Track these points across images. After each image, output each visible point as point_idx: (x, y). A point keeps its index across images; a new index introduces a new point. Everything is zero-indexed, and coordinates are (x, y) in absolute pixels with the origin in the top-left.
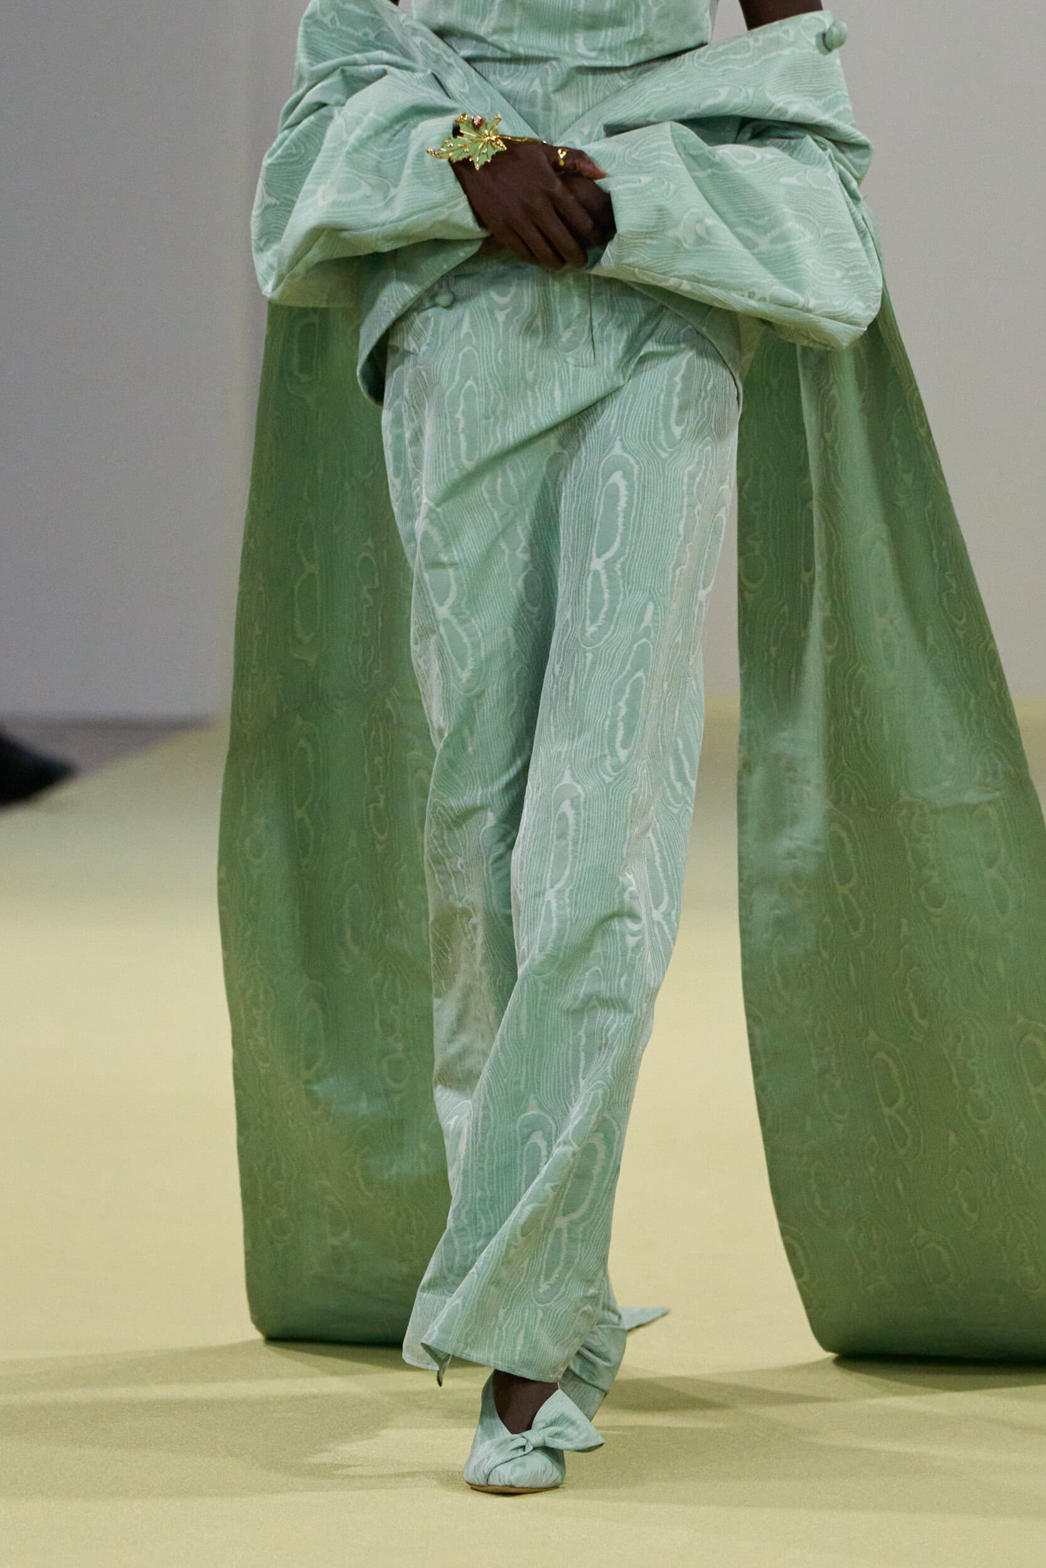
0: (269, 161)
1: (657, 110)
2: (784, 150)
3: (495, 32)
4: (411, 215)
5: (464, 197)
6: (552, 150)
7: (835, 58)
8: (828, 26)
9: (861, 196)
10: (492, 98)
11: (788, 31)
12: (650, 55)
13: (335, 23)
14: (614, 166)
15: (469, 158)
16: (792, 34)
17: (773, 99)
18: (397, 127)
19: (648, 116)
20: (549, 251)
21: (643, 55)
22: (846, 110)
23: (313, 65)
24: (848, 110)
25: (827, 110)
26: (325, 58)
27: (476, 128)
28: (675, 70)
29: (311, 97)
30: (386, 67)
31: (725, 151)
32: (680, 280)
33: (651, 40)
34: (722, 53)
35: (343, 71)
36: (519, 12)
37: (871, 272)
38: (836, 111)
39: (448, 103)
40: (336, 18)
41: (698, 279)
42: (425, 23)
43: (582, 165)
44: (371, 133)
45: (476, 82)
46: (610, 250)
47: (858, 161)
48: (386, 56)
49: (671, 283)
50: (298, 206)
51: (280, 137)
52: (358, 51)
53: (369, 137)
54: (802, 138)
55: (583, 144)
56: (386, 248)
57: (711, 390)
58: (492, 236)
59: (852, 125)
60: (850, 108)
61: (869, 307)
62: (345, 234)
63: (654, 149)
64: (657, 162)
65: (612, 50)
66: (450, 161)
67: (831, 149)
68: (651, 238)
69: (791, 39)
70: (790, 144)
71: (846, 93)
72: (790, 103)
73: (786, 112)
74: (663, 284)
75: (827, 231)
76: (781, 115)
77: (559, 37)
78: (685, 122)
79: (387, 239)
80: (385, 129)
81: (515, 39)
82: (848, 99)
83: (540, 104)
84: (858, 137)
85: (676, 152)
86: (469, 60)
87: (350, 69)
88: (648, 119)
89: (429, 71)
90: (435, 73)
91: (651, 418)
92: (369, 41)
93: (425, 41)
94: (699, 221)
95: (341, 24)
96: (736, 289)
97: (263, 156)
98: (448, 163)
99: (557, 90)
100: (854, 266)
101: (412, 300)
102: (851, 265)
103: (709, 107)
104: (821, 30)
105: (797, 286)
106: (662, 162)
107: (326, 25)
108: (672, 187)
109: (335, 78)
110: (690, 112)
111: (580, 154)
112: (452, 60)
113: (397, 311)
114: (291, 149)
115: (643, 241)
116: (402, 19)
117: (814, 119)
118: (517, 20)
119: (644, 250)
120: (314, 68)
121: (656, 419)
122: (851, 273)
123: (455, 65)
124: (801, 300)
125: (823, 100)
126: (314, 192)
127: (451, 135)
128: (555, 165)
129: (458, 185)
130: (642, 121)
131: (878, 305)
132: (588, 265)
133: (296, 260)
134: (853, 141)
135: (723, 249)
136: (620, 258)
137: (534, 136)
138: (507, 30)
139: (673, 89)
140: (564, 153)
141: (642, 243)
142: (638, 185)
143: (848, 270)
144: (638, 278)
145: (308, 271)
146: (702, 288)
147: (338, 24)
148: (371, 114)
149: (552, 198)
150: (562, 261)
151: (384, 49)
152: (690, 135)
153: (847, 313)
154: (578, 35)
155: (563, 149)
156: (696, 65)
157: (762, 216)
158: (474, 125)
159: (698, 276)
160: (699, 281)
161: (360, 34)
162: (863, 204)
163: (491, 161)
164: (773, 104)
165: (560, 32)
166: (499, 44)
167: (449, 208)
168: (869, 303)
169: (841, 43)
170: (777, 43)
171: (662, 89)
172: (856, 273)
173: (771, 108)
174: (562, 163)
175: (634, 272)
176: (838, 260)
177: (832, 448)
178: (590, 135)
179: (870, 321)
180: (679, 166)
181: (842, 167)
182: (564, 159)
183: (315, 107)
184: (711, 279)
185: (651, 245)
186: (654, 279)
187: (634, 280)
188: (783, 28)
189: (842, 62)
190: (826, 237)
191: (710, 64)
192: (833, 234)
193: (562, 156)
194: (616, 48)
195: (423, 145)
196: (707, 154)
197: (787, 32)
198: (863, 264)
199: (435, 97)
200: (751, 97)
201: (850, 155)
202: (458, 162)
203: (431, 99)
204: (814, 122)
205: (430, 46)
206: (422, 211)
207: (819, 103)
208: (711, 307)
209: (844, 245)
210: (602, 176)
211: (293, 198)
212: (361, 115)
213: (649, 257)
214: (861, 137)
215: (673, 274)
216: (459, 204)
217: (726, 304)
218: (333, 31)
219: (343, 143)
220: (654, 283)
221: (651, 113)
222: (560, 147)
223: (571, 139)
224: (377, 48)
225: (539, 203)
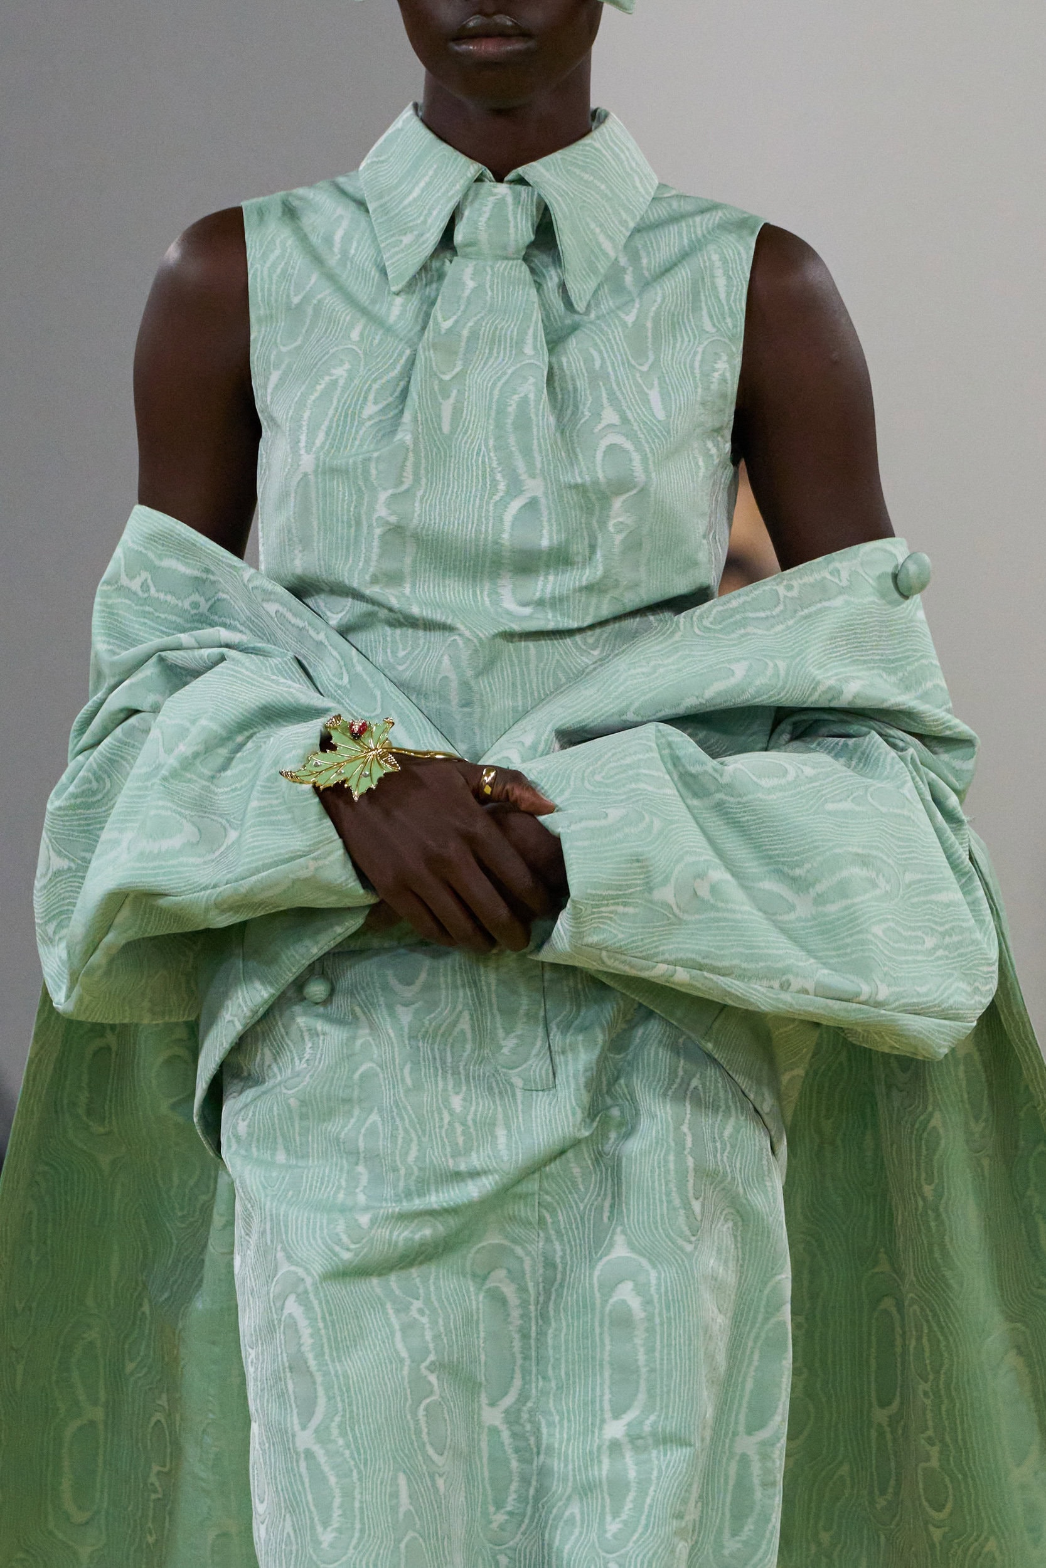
0: (57, 803)
1: (636, 704)
2: (836, 757)
3: (375, 580)
4: (258, 871)
5: (339, 842)
6: (477, 770)
7: (915, 609)
8: (901, 561)
9: (965, 818)
10: (384, 692)
11: (838, 571)
12: (618, 609)
13: (148, 590)
14: (567, 794)
15: (344, 782)
16: (844, 574)
17: (818, 674)
18: (240, 739)
19: (622, 713)
20: (468, 926)
21: (606, 610)
22: (936, 686)
23: (114, 653)
24: (942, 689)
25: (908, 688)
26: (133, 643)
27: (357, 736)
28: (665, 639)
29: (117, 700)
30: (224, 650)
31: (738, 765)
32: (671, 967)
33: (617, 584)
34: (735, 611)
35: (162, 660)
36: (411, 549)
37: (978, 936)
38: (920, 691)
39: (317, 701)
40: (150, 581)
41: (701, 965)
42: (278, 579)
43: (517, 792)
44: (200, 748)
45: (359, 668)
46: (563, 923)
47: (957, 764)
48: (225, 635)
49: (658, 971)
50: (94, 864)
51: (72, 765)
52: (184, 631)
53: (196, 755)
54: (865, 735)
55: (523, 761)
56: (222, 921)
57: (731, 1137)
58: (381, 902)
59: (948, 711)
60: (943, 684)
61: (976, 990)
62: (162, 902)
63: (630, 766)
64: (633, 786)
65: (556, 602)
66: (316, 788)
67: (915, 748)
68: (625, 904)
69: (844, 583)
70: (846, 745)
71: (936, 662)
72: (847, 680)
73: (841, 693)
74: (645, 974)
75: (909, 877)
76: (833, 698)
77: (474, 587)
78: (679, 721)
79: (222, 906)
80: (223, 741)
81: (407, 590)
82: (940, 673)
83: (455, 698)
84: (955, 726)
85: (664, 770)
86: (344, 631)
87: (170, 655)
88: (624, 718)
89: (291, 654)
90: (300, 658)
91: (660, 1193)
92: (202, 615)
93: (281, 609)
94: (701, 876)
95: (158, 591)
96: (757, 976)
97: (47, 796)
98: (312, 790)
99: (478, 675)
100: (952, 929)
101: (266, 1002)
102: (947, 926)
103: (719, 694)
104: (890, 569)
105: (862, 968)
106: (642, 786)
107: (135, 594)
108: (657, 824)
109: (150, 670)
110: (689, 702)
111: (516, 777)
112: (321, 637)
113: (244, 1022)
114: (90, 782)
115: (612, 908)
116: (246, 576)
117: (884, 701)
118: (408, 560)
119: (615, 922)
120: (116, 658)
121: (668, 1194)
122: (947, 940)
123: (326, 643)
124: (866, 989)
125: (900, 674)
126: (116, 842)
127: (318, 748)
128: (477, 792)
129: (328, 823)
130: (615, 721)
131: (994, 985)
132: (532, 945)
133: (92, 947)
134: (948, 733)
135: (739, 916)
136: (577, 935)
137: (449, 749)
138: (394, 579)
139: (661, 670)
140: (492, 774)
141: (611, 912)
142: (603, 822)
143: (944, 935)
144: (609, 967)
145: (111, 961)
146: (706, 978)
147: (153, 590)
148: (204, 722)
149: (471, 841)
150: (492, 942)
151: (224, 625)
152: (684, 742)
153: (942, 1002)
154: (500, 582)
155: (491, 768)
156: (696, 630)
157: (799, 865)
158: (352, 732)
159: (699, 959)
160: (701, 968)
161: (186, 605)
162: (969, 831)
163: (377, 786)
164: (818, 683)
165: (474, 578)
166: (381, 599)
167: (315, 859)
168: (977, 984)
169: (922, 587)
170: (823, 590)
171: (644, 670)
172: (955, 938)
173: (814, 689)
174: (488, 790)
175: (601, 959)
176: (929, 920)
177: (936, 1210)
178: (534, 747)
179: (980, 1012)
180: (668, 791)
181: (933, 775)
182: (491, 784)
183: (122, 716)
184: (720, 964)
185: (624, 914)
186: (632, 967)
187: (601, 968)
188: (831, 567)
189: (926, 613)
190: (909, 885)
191: (719, 627)
192: (920, 881)
193: (487, 779)
194: (561, 600)
195: (276, 763)
196: (711, 771)
197: (836, 572)
198: (964, 925)
199: (299, 692)
200: (782, 673)
201: (945, 757)
202: (327, 789)
203: (290, 693)
204: (885, 705)
205: (289, 615)
206: (276, 864)
207: (893, 679)
208: (725, 1006)
209: (934, 897)
210: (550, 809)
211: (87, 855)
212: (188, 724)
213: (623, 933)
214: (961, 727)
215: (660, 958)
216: (330, 853)
217: (744, 1000)
218: (145, 601)
219: (159, 767)
220: (633, 972)
221: (628, 706)
222: (486, 766)
223: (505, 753)
224: (212, 625)
225: (454, 849)
